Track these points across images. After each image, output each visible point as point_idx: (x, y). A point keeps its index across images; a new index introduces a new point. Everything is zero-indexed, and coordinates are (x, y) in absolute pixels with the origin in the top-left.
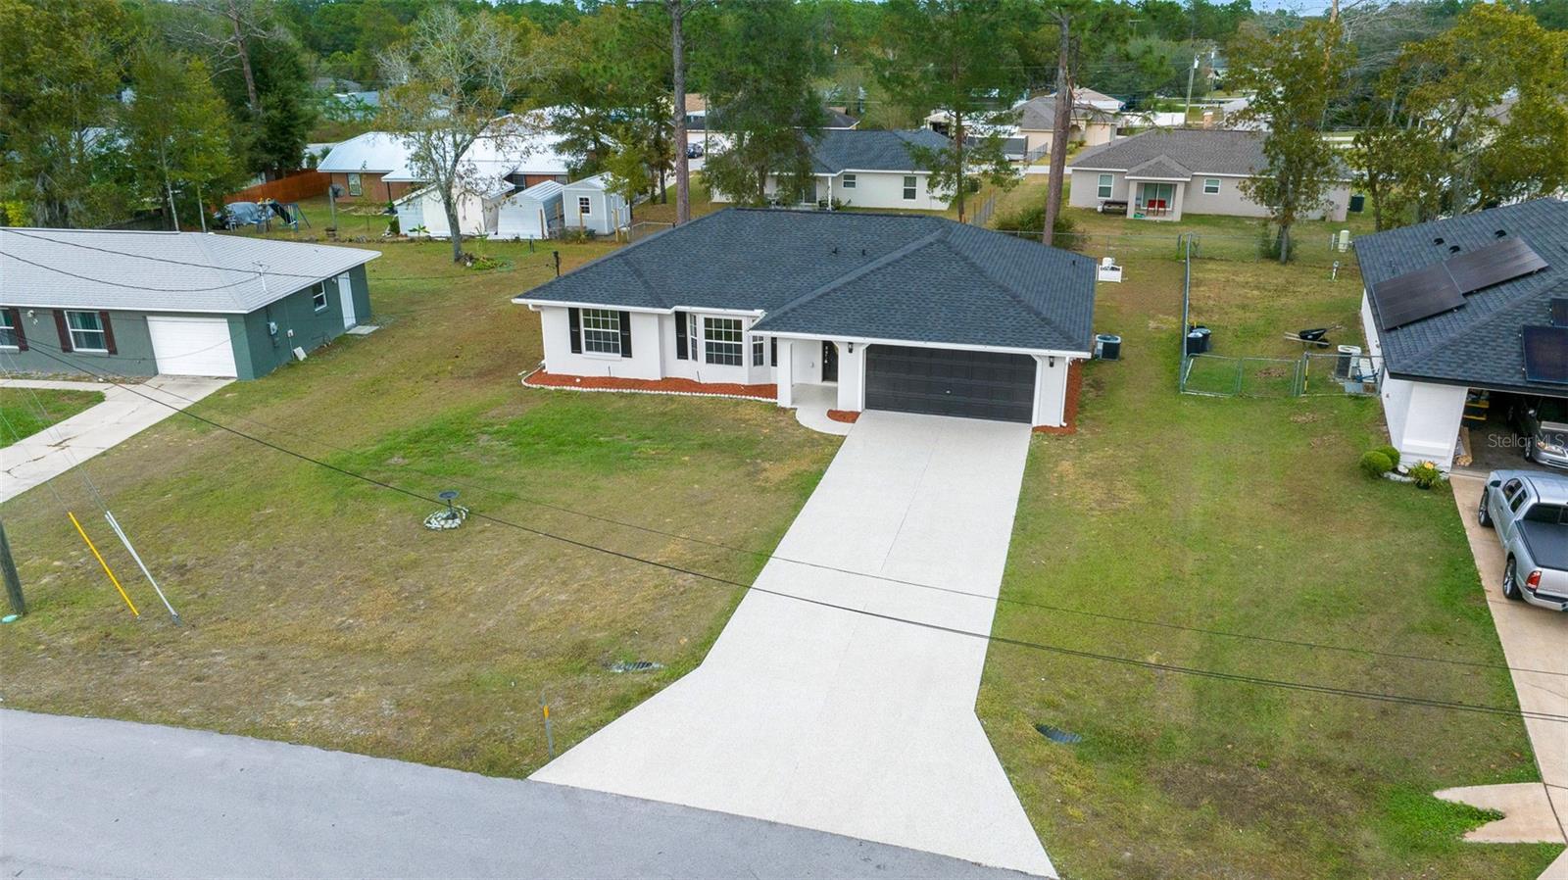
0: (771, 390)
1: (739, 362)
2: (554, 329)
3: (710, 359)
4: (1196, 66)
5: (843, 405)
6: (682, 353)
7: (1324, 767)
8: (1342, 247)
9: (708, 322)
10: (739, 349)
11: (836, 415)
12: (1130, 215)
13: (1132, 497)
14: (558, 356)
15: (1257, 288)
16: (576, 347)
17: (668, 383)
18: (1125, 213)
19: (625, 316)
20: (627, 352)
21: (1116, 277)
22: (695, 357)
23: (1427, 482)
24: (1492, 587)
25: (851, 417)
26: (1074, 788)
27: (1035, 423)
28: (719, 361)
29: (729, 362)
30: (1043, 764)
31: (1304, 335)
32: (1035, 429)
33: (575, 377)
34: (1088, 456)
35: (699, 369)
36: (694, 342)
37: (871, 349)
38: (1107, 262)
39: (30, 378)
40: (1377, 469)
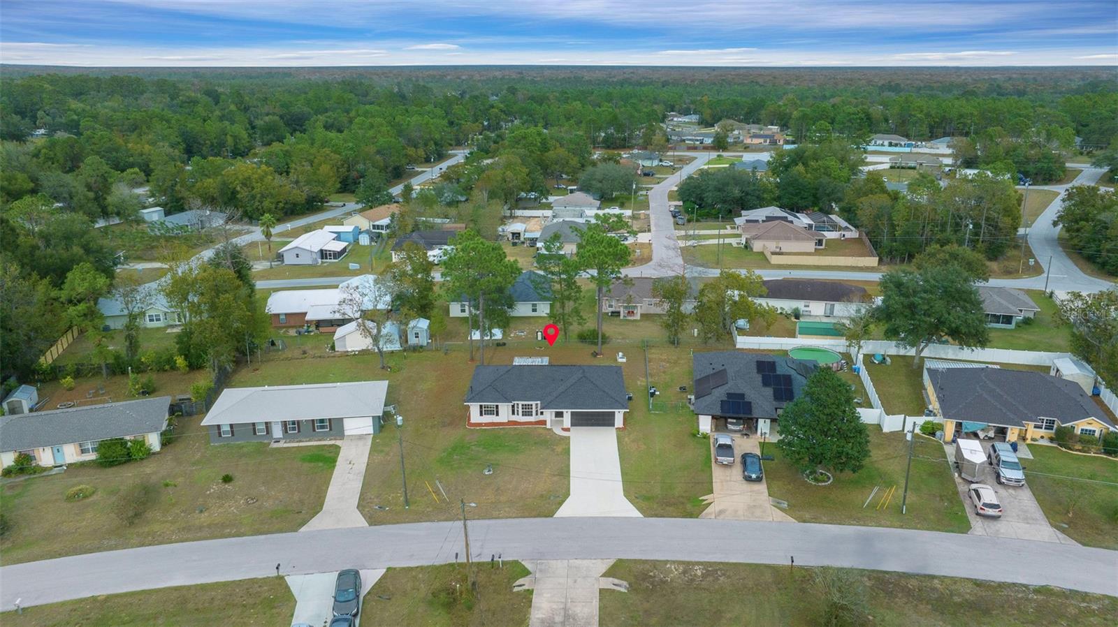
0: (544, 422)
1: (532, 415)
2: (474, 409)
3: (523, 415)
4: (634, 187)
5: (565, 427)
6: (513, 413)
7: (682, 497)
8: (696, 335)
9: (523, 405)
10: (532, 412)
11: (565, 430)
12: (622, 317)
13: (643, 447)
14: (475, 416)
15: (668, 362)
16: (481, 415)
17: (511, 423)
18: (619, 316)
19: (497, 406)
20: (497, 414)
21: (624, 360)
22: (518, 414)
23: (706, 437)
24: (713, 460)
25: (567, 430)
26: (643, 505)
27: (616, 427)
28: (526, 415)
29: (529, 415)
30: (637, 503)
31: (680, 388)
32: (616, 429)
33: (482, 424)
34: (631, 436)
35: (520, 418)
36: (518, 411)
37: (572, 412)
38: (621, 354)
39: (303, 442)
40: (694, 434)
